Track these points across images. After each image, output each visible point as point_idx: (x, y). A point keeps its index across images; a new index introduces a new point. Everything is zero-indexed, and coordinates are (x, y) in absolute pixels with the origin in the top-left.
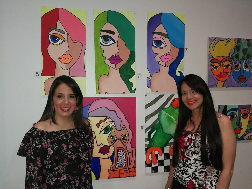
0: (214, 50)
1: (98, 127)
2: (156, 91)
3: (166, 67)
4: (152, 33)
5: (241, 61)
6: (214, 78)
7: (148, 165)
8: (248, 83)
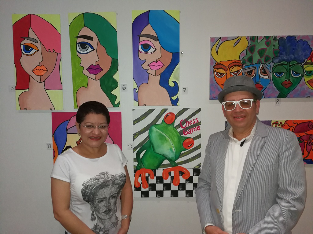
3: (156, 76)
4: (138, 36)
5: (256, 65)
7: (137, 189)
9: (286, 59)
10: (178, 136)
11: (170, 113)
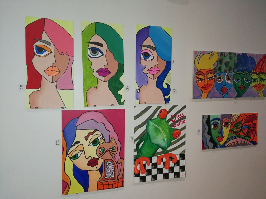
0: (199, 63)
1: (87, 140)
2: (144, 103)
3: (153, 79)
4: (140, 46)
5: (223, 73)
6: (199, 90)
7: (136, 175)
8: (229, 94)
9: (241, 69)
10: (169, 128)
11: (163, 110)
